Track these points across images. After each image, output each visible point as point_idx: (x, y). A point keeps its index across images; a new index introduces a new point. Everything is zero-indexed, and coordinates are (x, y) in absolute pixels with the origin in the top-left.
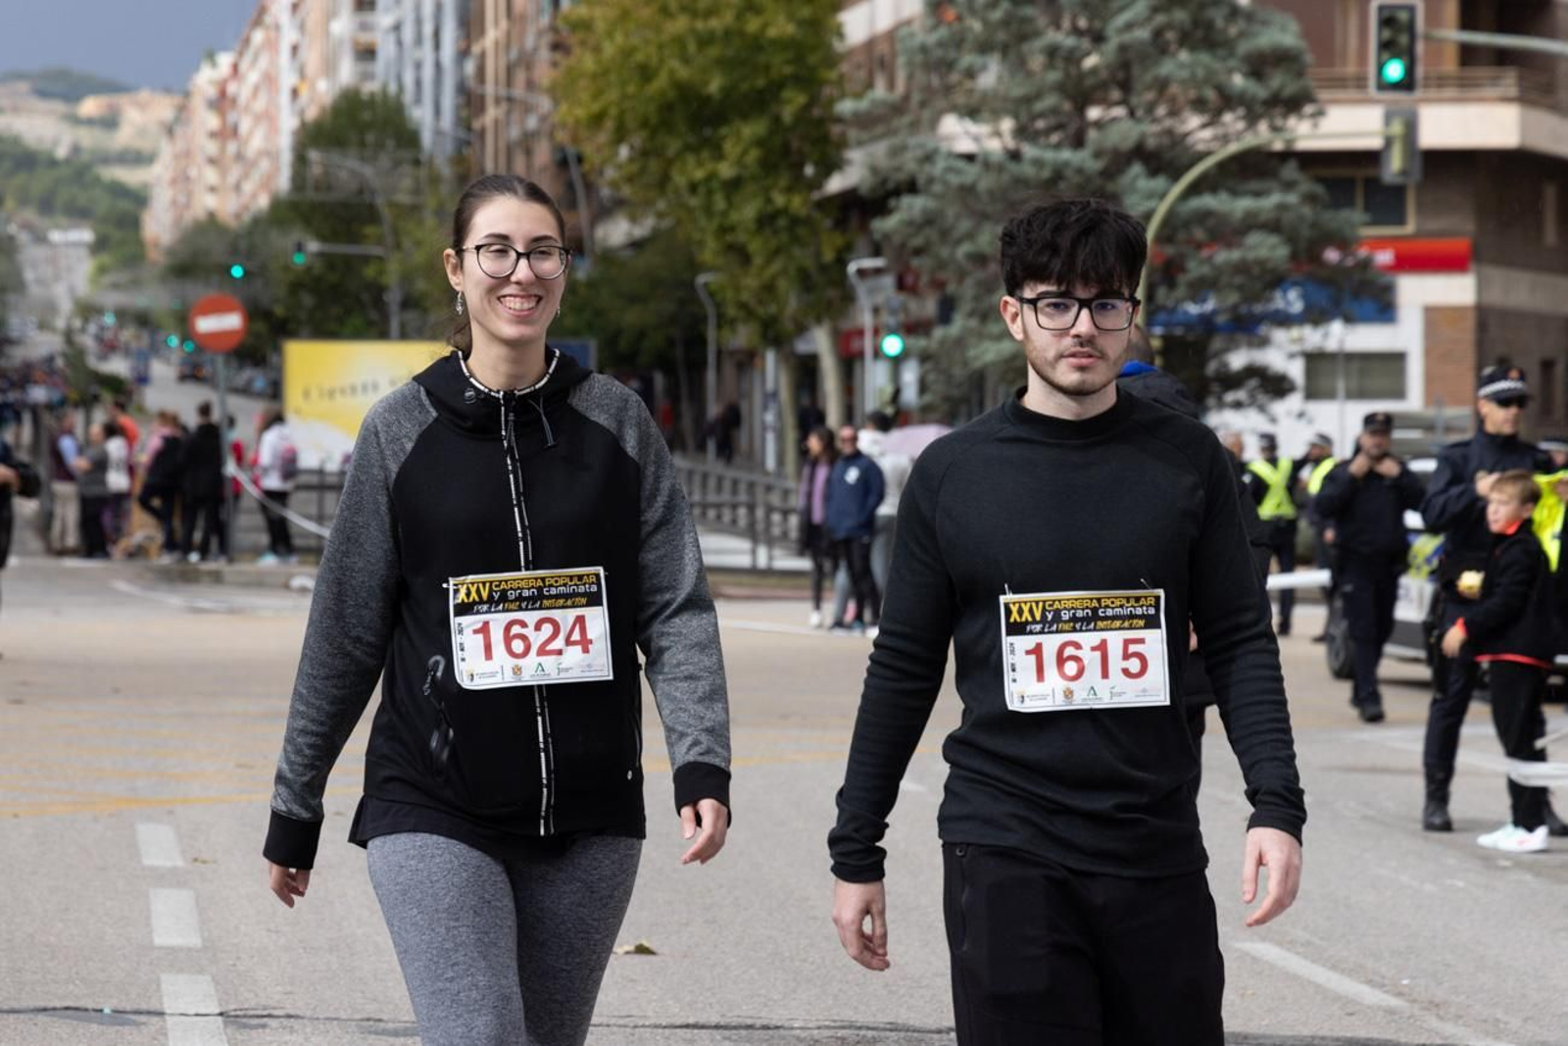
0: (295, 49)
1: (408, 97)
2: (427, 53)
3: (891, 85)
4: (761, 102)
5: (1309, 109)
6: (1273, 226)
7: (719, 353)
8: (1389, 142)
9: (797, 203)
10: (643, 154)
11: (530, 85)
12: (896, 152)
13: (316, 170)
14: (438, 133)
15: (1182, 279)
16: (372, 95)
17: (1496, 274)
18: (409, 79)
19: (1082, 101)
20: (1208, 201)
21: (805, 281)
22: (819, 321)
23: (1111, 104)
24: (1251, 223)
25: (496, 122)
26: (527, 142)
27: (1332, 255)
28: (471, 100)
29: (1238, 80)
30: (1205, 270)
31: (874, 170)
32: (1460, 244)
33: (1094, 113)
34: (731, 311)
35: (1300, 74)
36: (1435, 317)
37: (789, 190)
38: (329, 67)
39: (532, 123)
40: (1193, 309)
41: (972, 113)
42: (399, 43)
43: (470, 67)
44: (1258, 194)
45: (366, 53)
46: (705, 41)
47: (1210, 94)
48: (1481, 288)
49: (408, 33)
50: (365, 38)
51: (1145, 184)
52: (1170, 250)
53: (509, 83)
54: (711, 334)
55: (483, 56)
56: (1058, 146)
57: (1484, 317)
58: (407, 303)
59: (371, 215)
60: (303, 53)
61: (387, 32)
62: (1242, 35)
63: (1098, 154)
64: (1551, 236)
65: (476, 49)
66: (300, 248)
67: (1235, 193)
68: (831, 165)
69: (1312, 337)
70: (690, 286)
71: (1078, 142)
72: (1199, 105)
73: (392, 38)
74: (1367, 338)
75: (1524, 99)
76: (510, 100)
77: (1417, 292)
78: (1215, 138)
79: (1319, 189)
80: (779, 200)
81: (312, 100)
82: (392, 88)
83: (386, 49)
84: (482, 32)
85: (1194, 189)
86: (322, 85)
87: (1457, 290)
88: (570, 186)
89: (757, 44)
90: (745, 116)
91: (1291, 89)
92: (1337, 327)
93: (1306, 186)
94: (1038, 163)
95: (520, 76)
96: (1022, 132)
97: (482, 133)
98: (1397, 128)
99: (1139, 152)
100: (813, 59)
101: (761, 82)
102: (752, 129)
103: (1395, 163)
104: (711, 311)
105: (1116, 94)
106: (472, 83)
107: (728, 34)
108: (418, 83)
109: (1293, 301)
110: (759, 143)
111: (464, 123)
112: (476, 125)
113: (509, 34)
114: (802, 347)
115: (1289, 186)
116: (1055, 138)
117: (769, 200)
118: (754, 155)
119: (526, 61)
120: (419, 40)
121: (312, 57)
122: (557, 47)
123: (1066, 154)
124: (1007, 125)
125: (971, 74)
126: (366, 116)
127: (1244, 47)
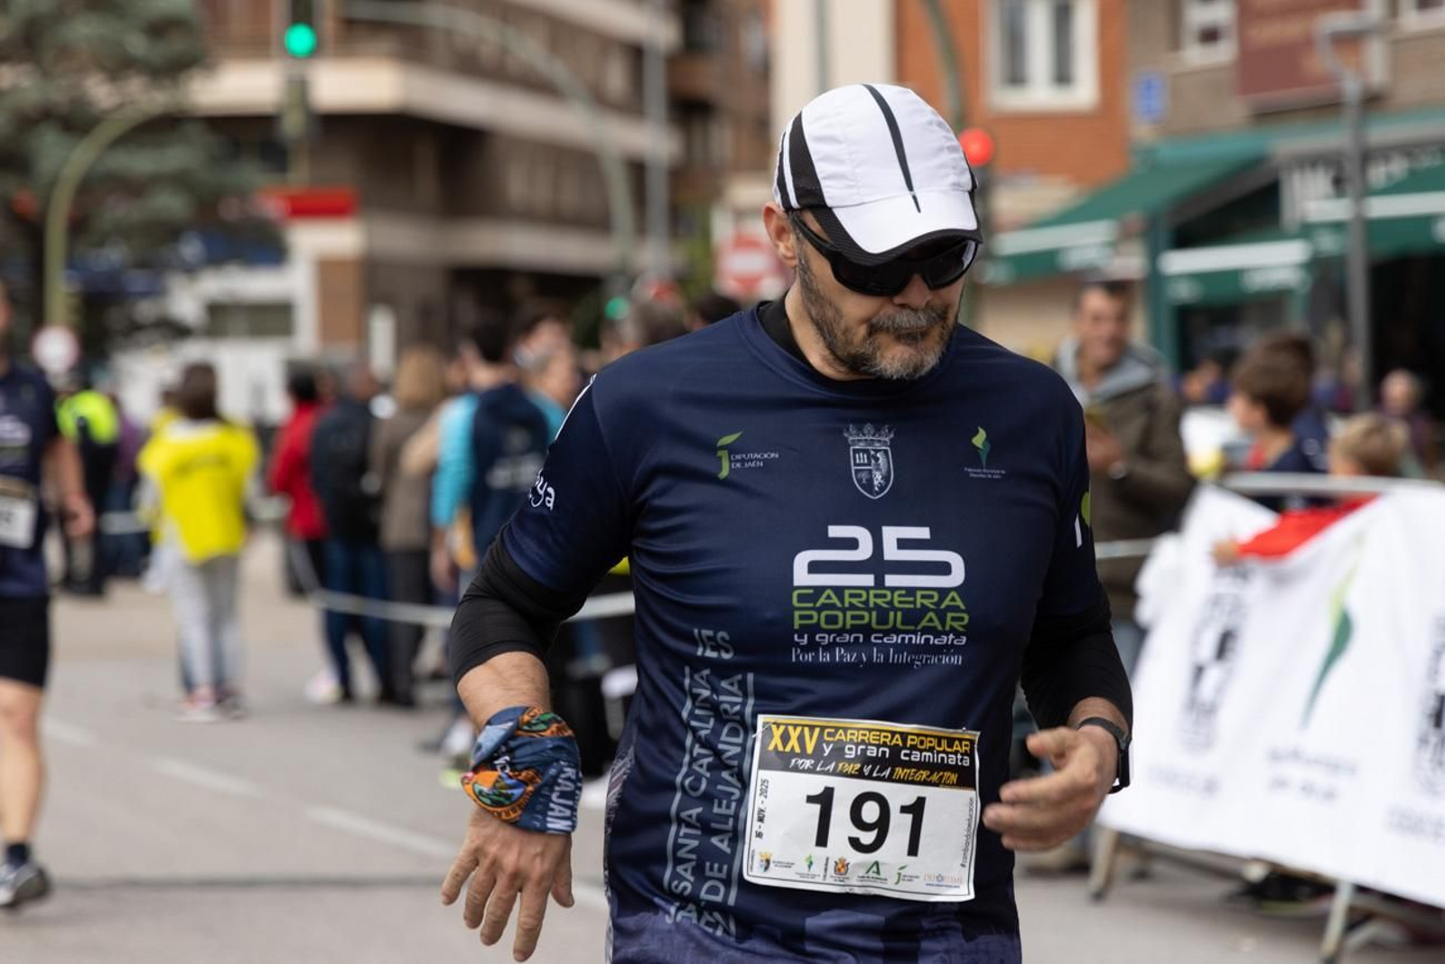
6: (179, 184)
15: (91, 232)
20: (120, 160)
24: (158, 180)
29: (137, 44)
32: (342, 192)
35: (194, 37)
36: (327, 269)
48: (368, 235)
57: (370, 270)
72: (103, 65)
74: (256, 284)
77: (311, 241)
78: (119, 98)
92: (232, 273)
99: (46, 116)
103: (293, 125)
109: (191, 249)
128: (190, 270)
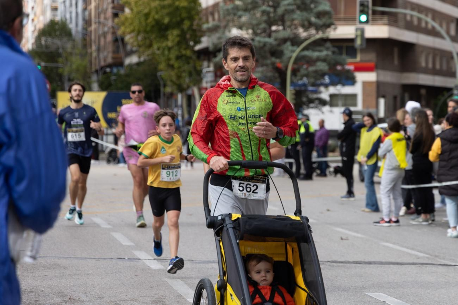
0: (33, 8)
1: (68, 21)
2: (74, 9)
3: (214, 19)
4: (179, 24)
5: (333, 27)
6: (324, 60)
7: (164, 94)
8: (357, 36)
9: (188, 53)
10: (145, 38)
11: (106, 19)
12: (219, 38)
13: (43, 42)
14: (77, 32)
15: (299, 74)
16: (58, 21)
17: (381, 72)
18: (68, 16)
19: (270, 24)
20: (306, 53)
21: (190, 74)
22: (194, 85)
23: (278, 25)
24: (318, 59)
25: (95, 29)
26: (105, 34)
27: (339, 68)
28: (87, 22)
29: (313, 19)
30: (305, 72)
31: (213, 44)
32: (372, 64)
33: (274, 28)
34: (169, 83)
35: (330, 18)
36: (365, 84)
37: (186, 49)
38: (43, 13)
39: (106, 29)
40: (300, 82)
41: (240, 28)
42: (65, 6)
43: (87, 13)
44: (320, 51)
45: (55, 9)
46: (163, 7)
47: (306, 23)
48: (378, 76)
49: (68, 3)
50: (54, 5)
51: (290, 48)
52: (296, 67)
53: (99, 17)
54: (162, 89)
55: (91, 10)
56: (264, 37)
57: (379, 84)
58: (70, 80)
59: (59, 55)
60: (35, 8)
61: (61, 3)
62: (315, 7)
63: (276, 40)
64: (396, 62)
65: (89, 8)
66: (39, 64)
67: (314, 51)
68: (198, 42)
69: (332, 90)
70: (156, 76)
71: (270, 36)
72: (303, 26)
73: (63, 5)
74: (347, 90)
75: (390, 24)
76: (99, 23)
77: (361, 77)
78: (308, 35)
79: (336, 49)
80: (184, 52)
81: (38, 22)
82: (64, 19)
83: (61, 8)
84: (91, 3)
85: (304, 49)
86: (41, 18)
87: (371, 77)
88: (118, 47)
89: (177, 8)
90: (173, 28)
91: (328, 22)
92: (339, 87)
93: (332, 49)
94: (259, 42)
95: (102, 16)
96: (255, 33)
97: (91, 31)
98: (359, 33)
99: (289, 39)
100: (193, 12)
101: (178, 19)
102: (176, 32)
103: (358, 42)
104: (162, 83)
105: (280, 23)
106: (87, 17)
107: (170, 6)
108: (71, 18)
109: (327, 80)
110: (178, 36)
111: (85, 29)
112: (89, 29)
113: (99, 4)
114: (189, 92)
115: (327, 49)
116: (263, 35)
117: (180, 52)
118: (177, 39)
119: (105, 11)
120: (71, 5)
121: (38, 10)
122: (113, 8)
123: (267, 40)
124: (250, 31)
125: (240, 17)
126: (57, 27)
127: (315, 10)
128: (326, 86)
